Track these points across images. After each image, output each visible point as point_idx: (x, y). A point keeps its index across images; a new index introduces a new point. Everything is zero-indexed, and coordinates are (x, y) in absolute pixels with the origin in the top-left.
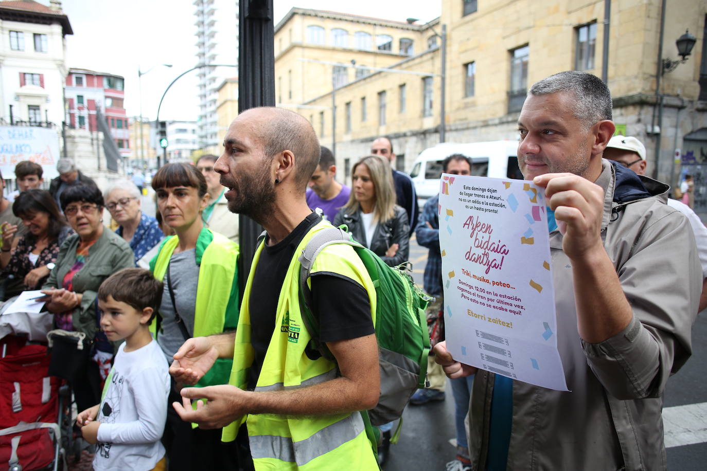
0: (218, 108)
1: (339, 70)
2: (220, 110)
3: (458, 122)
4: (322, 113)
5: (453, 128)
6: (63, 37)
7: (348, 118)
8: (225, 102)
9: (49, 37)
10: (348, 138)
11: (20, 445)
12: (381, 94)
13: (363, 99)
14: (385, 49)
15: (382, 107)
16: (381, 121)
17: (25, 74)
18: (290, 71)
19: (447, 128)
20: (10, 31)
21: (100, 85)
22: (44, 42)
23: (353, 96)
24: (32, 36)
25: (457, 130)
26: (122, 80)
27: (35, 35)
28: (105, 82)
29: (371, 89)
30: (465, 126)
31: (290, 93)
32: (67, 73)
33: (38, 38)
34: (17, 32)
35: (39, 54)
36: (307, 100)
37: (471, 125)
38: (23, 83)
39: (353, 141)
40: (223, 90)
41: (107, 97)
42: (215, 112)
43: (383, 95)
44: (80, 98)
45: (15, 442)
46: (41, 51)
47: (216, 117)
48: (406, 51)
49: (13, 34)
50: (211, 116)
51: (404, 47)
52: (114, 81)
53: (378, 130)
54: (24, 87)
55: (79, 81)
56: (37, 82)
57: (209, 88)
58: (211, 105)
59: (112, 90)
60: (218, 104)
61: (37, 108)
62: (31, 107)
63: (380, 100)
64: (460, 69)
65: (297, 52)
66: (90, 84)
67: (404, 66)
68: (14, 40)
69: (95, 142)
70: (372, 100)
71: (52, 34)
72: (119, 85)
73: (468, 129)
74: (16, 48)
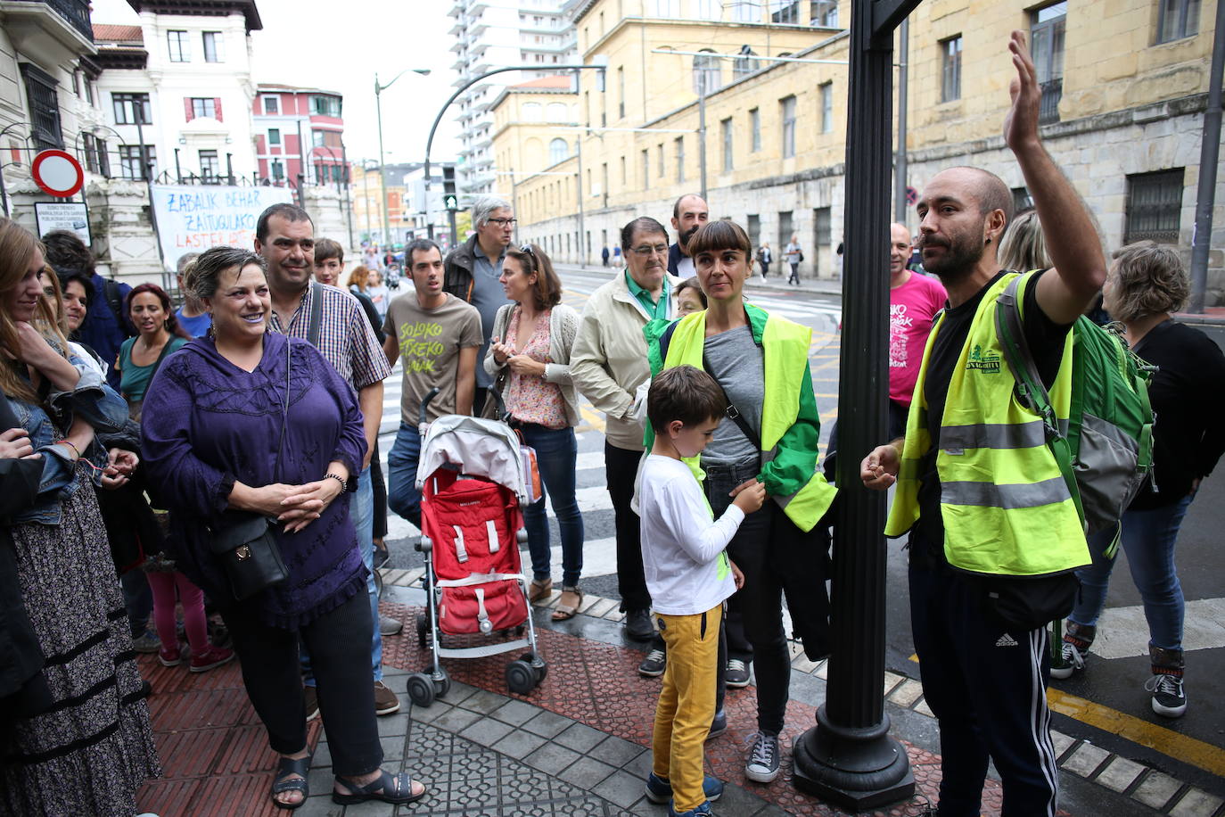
0: (494, 138)
1: (704, 61)
2: (498, 141)
3: (928, 147)
4: (679, 140)
5: (919, 157)
6: (248, 34)
7: (727, 146)
8: (507, 127)
9: (225, 34)
10: (729, 181)
11: (486, 598)
12: (786, 101)
13: (754, 111)
14: (785, 18)
15: (788, 124)
16: (787, 150)
17: (192, 99)
18: (621, 69)
19: (910, 158)
20: (169, 31)
21: (304, 110)
22: (219, 44)
23: (735, 106)
24: (200, 35)
25: (925, 161)
26: (340, 98)
27: (205, 33)
28: (312, 103)
29: (767, 95)
30: (941, 154)
31: (622, 107)
32: (255, 93)
33: (209, 39)
34: (178, 32)
35: (211, 66)
36: (651, 120)
37: (953, 151)
38: (191, 116)
39: (735, 187)
40: (503, 108)
41: (315, 130)
42: (487, 146)
43: (790, 104)
44: (274, 132)
45: (480, 593)
46: (216, 61)
47: (490, 154)
48: (824, 22)
49: (173, 36)
50: (480, 152)
51: (819, 14)
52: (324, 101)
53: (781, 166)
54: (192, 122)
55: (271, 105)
56: (211, 111)
57: (475, 104)
58: (479, 134)
59: (323, 117)
60: (493, 131)
61: (213, 154)
62: (203, 154)
63: (785, 112)
64: (934, 51)
65: (633, 33)
66: (288, 110)
67: (829, 49)
68: (174, 45)
69: (344, 206)
70: (770, 113)
71: (230, 29)
72: (333, 107)
73: (947, 157)
74: (178, 58)
